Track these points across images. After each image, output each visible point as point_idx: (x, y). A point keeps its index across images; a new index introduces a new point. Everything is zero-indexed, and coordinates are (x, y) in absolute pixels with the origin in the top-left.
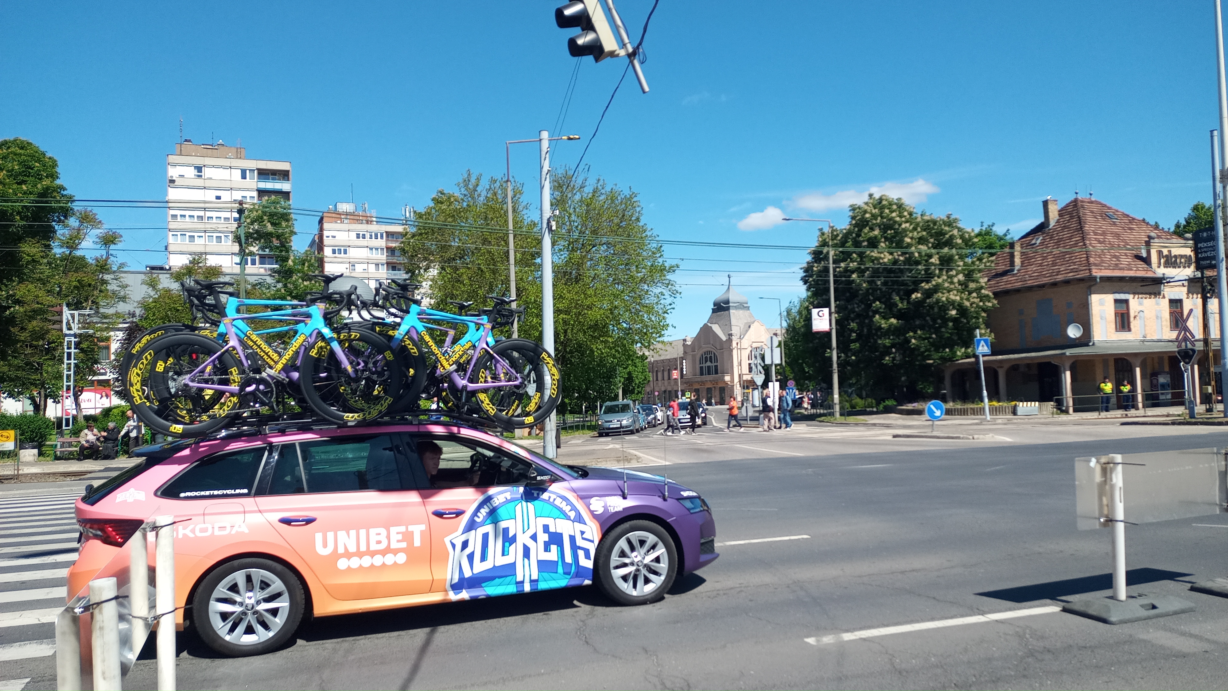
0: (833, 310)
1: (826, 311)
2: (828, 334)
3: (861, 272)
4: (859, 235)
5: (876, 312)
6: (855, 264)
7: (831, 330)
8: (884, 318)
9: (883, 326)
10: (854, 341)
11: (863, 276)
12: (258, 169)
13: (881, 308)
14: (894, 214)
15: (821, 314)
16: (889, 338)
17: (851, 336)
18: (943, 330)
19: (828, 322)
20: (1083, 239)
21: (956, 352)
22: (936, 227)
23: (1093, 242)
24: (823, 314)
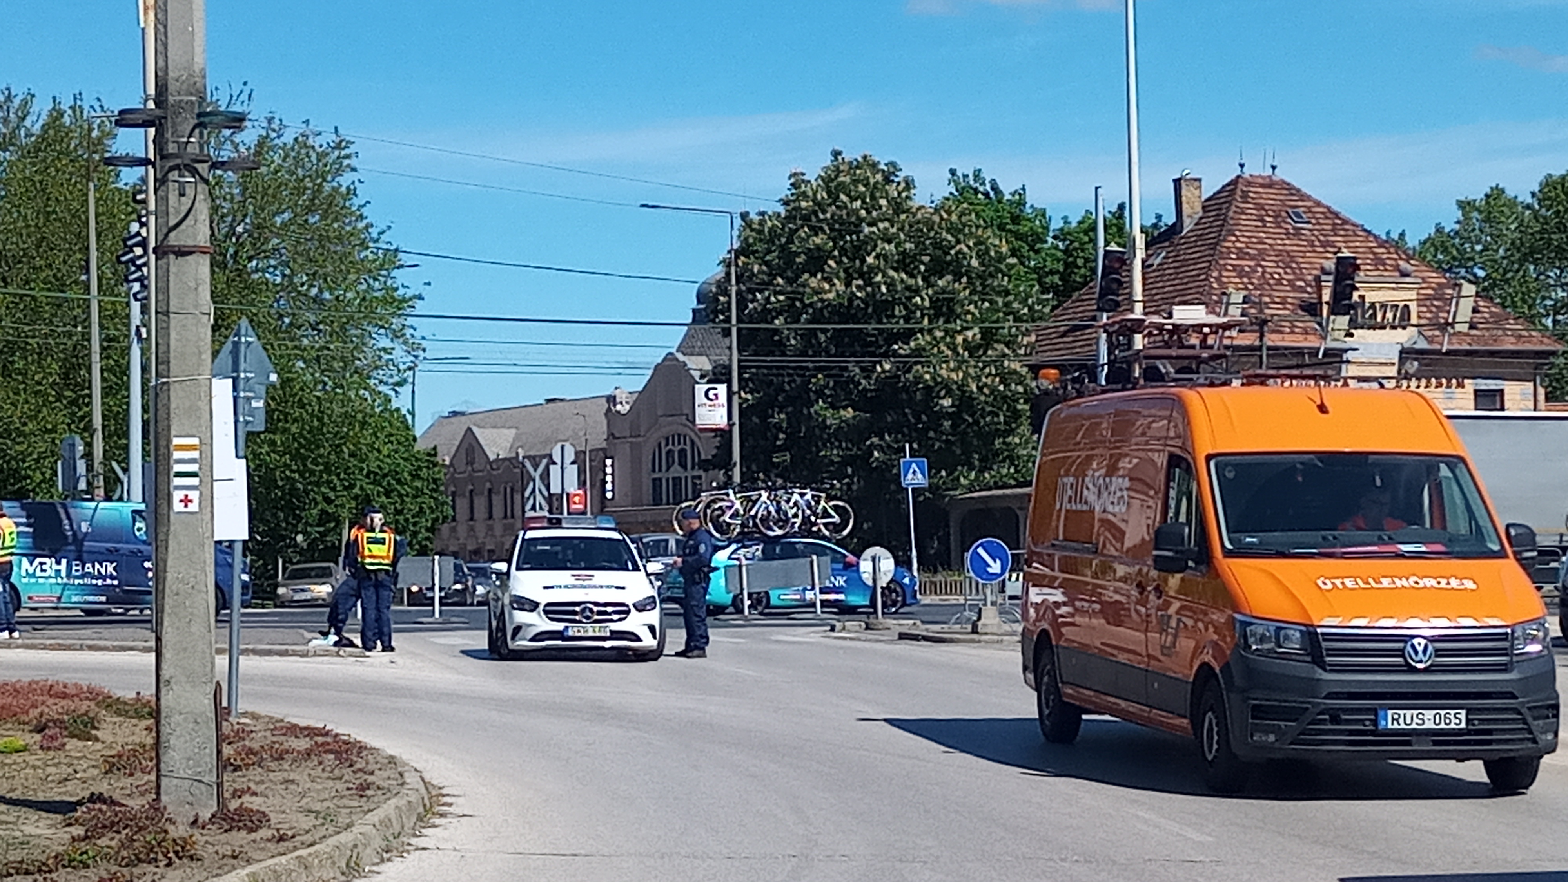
0: (735, 388)
1: (722, 389)
2: (724, 435)
3: (792, 312)
4: (790, 241)
5: (820, 394)
6: (781, 298)
7: (731, 425)
8: (833, 406)
9: (828, 422)
10: (780, 449)
11: (798, 321)
13: (826, 386)
14: (859, 203)
15: (711, 394)
16: (840, 447)
17: (777, 439)
18: (931, 434)
19: (724, 411)
20: (1209, 268)
21: (958, 479)
22: (932, 234)
23: (1225, 274)
24: (716, 395)
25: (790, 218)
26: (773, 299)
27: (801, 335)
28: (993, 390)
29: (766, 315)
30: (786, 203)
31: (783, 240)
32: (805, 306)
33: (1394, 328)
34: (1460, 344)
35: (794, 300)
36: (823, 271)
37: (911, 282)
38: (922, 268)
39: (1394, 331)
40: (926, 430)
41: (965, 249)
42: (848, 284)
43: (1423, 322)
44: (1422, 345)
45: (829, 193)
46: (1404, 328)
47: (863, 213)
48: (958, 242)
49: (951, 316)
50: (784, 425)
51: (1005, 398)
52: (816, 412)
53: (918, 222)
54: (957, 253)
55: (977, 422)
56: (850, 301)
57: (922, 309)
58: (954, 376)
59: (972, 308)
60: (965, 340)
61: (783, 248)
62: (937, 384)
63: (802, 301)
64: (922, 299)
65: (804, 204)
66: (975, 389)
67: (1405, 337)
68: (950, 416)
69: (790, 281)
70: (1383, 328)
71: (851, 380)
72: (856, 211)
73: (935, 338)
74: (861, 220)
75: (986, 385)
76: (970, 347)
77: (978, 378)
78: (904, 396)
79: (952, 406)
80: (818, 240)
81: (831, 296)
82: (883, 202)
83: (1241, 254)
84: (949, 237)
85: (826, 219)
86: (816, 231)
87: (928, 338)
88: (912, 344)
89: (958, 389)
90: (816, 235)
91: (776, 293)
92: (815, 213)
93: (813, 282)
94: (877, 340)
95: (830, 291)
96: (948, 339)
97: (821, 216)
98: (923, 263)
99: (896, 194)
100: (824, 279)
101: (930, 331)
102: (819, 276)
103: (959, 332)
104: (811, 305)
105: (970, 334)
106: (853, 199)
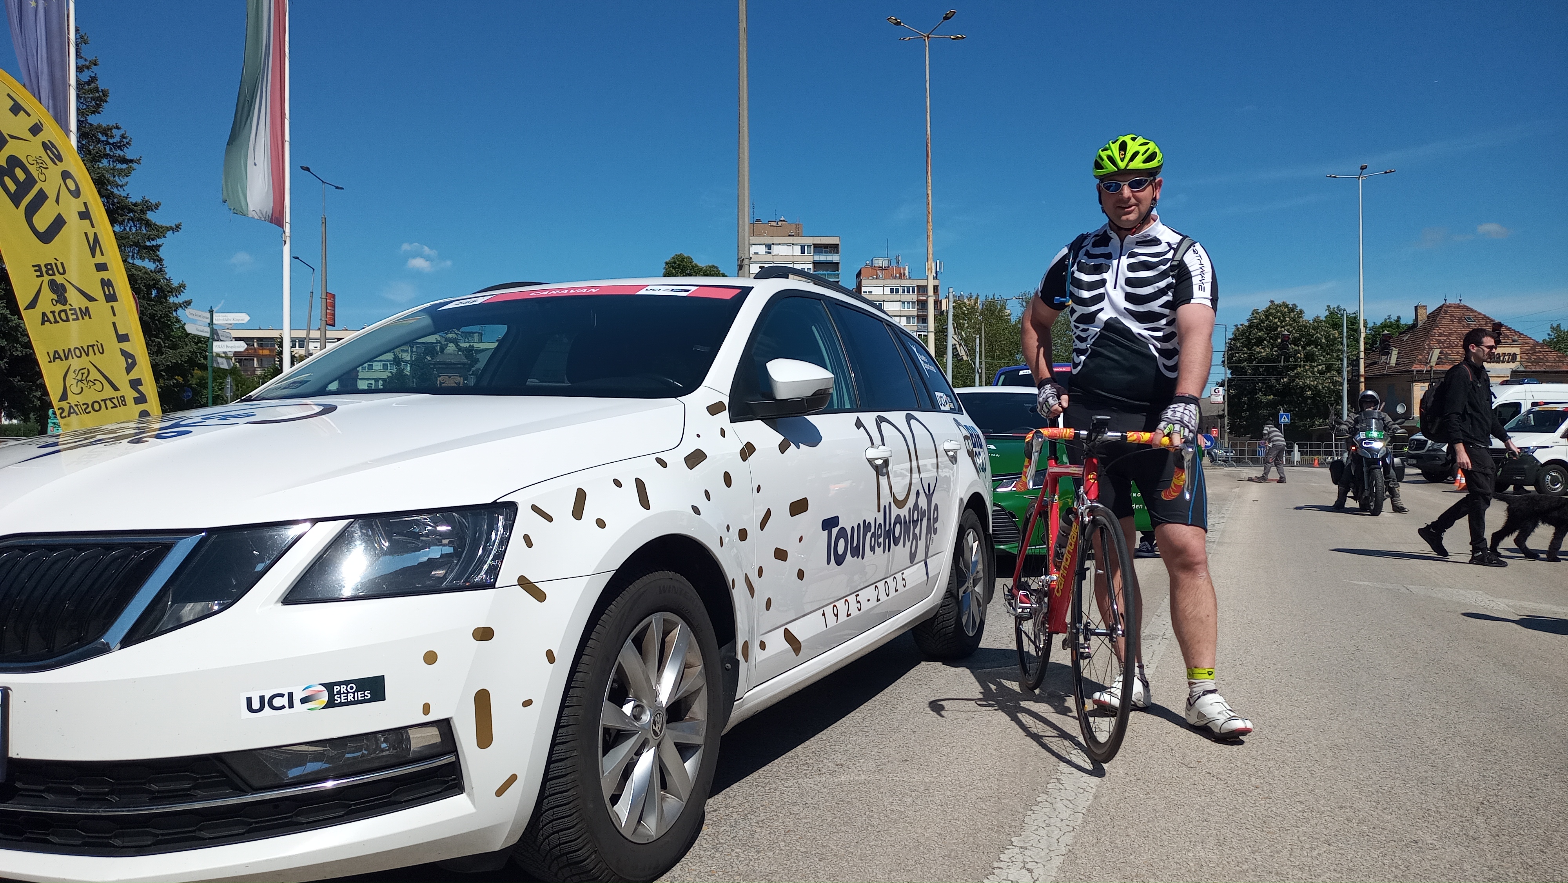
0: (1227, 389)
1: (1221, 389)
4: (1250, 335)
5: (1260, 390)
6: (1246, 355)
7: (1224, 402)
8: (1265, 395)
10: (1246, 411)
11: (1252, 364)
12: (813, 244)
13: (1262, 388)
14: (1277, 320)
16: (1267, 410)
17: (1244, 407)
18: (1303, 405)
19: (1222, 397)
20: (1424, 340)
21: (1315, 422)
22: (1306, 330)
23: (1432, 342)
24: (1219, 391)
25: (1250, 327)
26: (1242, 356)
27: (1253, 369)
28: (1329, 388)
29: (1240, 361)
30: (1249, 320)
31: (1247, 334)
32: (1255, 358)
33: (1508, 362)
34: (1540, 368)
35: (1251, 356)
36: (1262, 345)
37: (1296, 348)
38: (1302, 343)
39: (1508, 364)
40: (1300, 403)
41: (1319, 336)
42: (1271, 350)
43: (1523, 360)
44: (1522, 369)
45: (1266, 317)
46: (1513, 362)
47: (1279, 323)
48: (1317, 333)
49: (1313, 361)
50: (1247, 402)
51: (1334, 391)
52: (1258, 397)
53: (1301, 326)
54: (1317, 337)
55: (1322, 401)
56: (1272, 356)
57: (1300, 358)
58: (1312, 383)
59: (1322, 358)
60: (1318, 370)
61: (1248, 337)
62: (1305, 386)
63: (1254, 356)
64: (1301, 355)
65: (1255, 321)
66: (1321, 387)
67: (1513, 366)
68: (1309, 398)
69: (1250, 349)
70: (1503, 362)
71: (1272, 385)
72: (1276, 323)
73: (1305, 369)
74: (1278, 326)
75: (1326, 386)
76: (1321, 373)
77: (1322, 384)
78: (1293, 391)
79: (1312, 394)
80: (1260, 334)
81: (1264, 354)
82: (1287, 319)
83: (1440, 335)
84: (1313, 331)
85: (1264, 326)
86: (1260, 330)
87: (1302, 369)
88: (1295, 371)
89: (1315, 388)
90: (1260, 332)
91: (1243, 354)
92: (1260, 324)
93: (1258, 349)
94: (1282, 371)
95: (1264, 352)
96: (1311, 370)
97: (1262, 325)
98: (1302, 341)
99: (1293, 316)
100: (1262, 348)
101: (1304, 367)
102: (1260, 347)
103: (1315, 367)
104: (1257, 358)
105: (1320, 367)
106: (1275, 318)
